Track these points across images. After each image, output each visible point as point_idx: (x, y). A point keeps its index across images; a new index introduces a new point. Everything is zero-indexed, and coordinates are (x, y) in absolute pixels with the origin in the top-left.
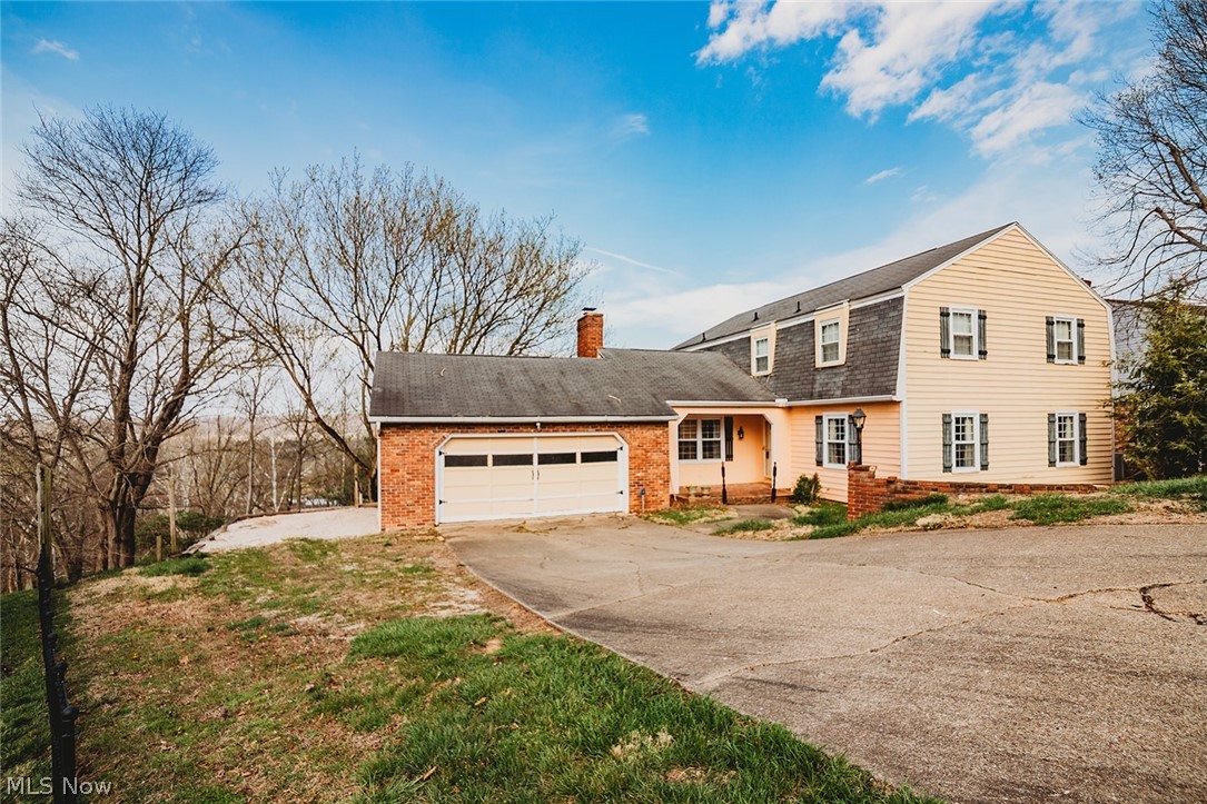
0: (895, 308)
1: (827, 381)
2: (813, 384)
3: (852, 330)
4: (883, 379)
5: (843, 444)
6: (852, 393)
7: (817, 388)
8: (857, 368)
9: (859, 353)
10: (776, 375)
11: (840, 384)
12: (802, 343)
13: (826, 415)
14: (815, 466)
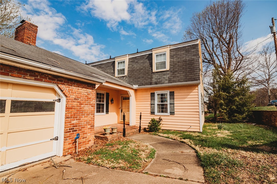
0: (194, 48)
1: (159, 77)
2: (151, 79)
3: (171, 57)
4: (192, 75)
5: (167, 104)
6: (174, 81)
7: (154, 80)
8: (176, 71)
9: (176, 66)
10: (129, 76)
11: (167, 78)
12: (144, 63)
13: (156, 93)
14: (149, 115)
